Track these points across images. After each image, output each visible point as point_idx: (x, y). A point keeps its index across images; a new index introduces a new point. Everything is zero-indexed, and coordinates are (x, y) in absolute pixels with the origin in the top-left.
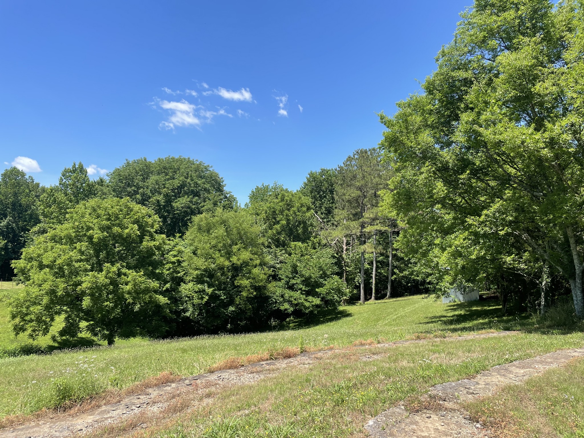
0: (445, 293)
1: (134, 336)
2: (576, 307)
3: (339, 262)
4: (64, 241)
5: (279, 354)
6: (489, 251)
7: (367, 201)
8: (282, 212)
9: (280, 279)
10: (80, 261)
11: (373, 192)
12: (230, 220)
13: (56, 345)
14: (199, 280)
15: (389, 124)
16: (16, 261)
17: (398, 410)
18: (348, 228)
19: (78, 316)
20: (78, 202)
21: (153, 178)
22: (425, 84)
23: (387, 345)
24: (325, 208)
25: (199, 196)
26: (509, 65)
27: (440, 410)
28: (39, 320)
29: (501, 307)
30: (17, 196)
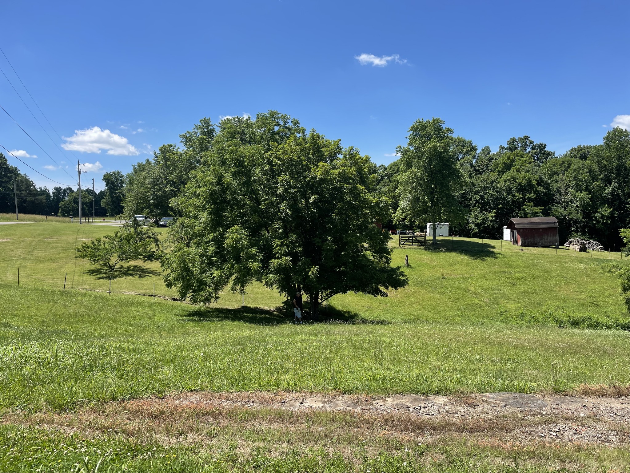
16: (625, 230)
30: (621, 159)
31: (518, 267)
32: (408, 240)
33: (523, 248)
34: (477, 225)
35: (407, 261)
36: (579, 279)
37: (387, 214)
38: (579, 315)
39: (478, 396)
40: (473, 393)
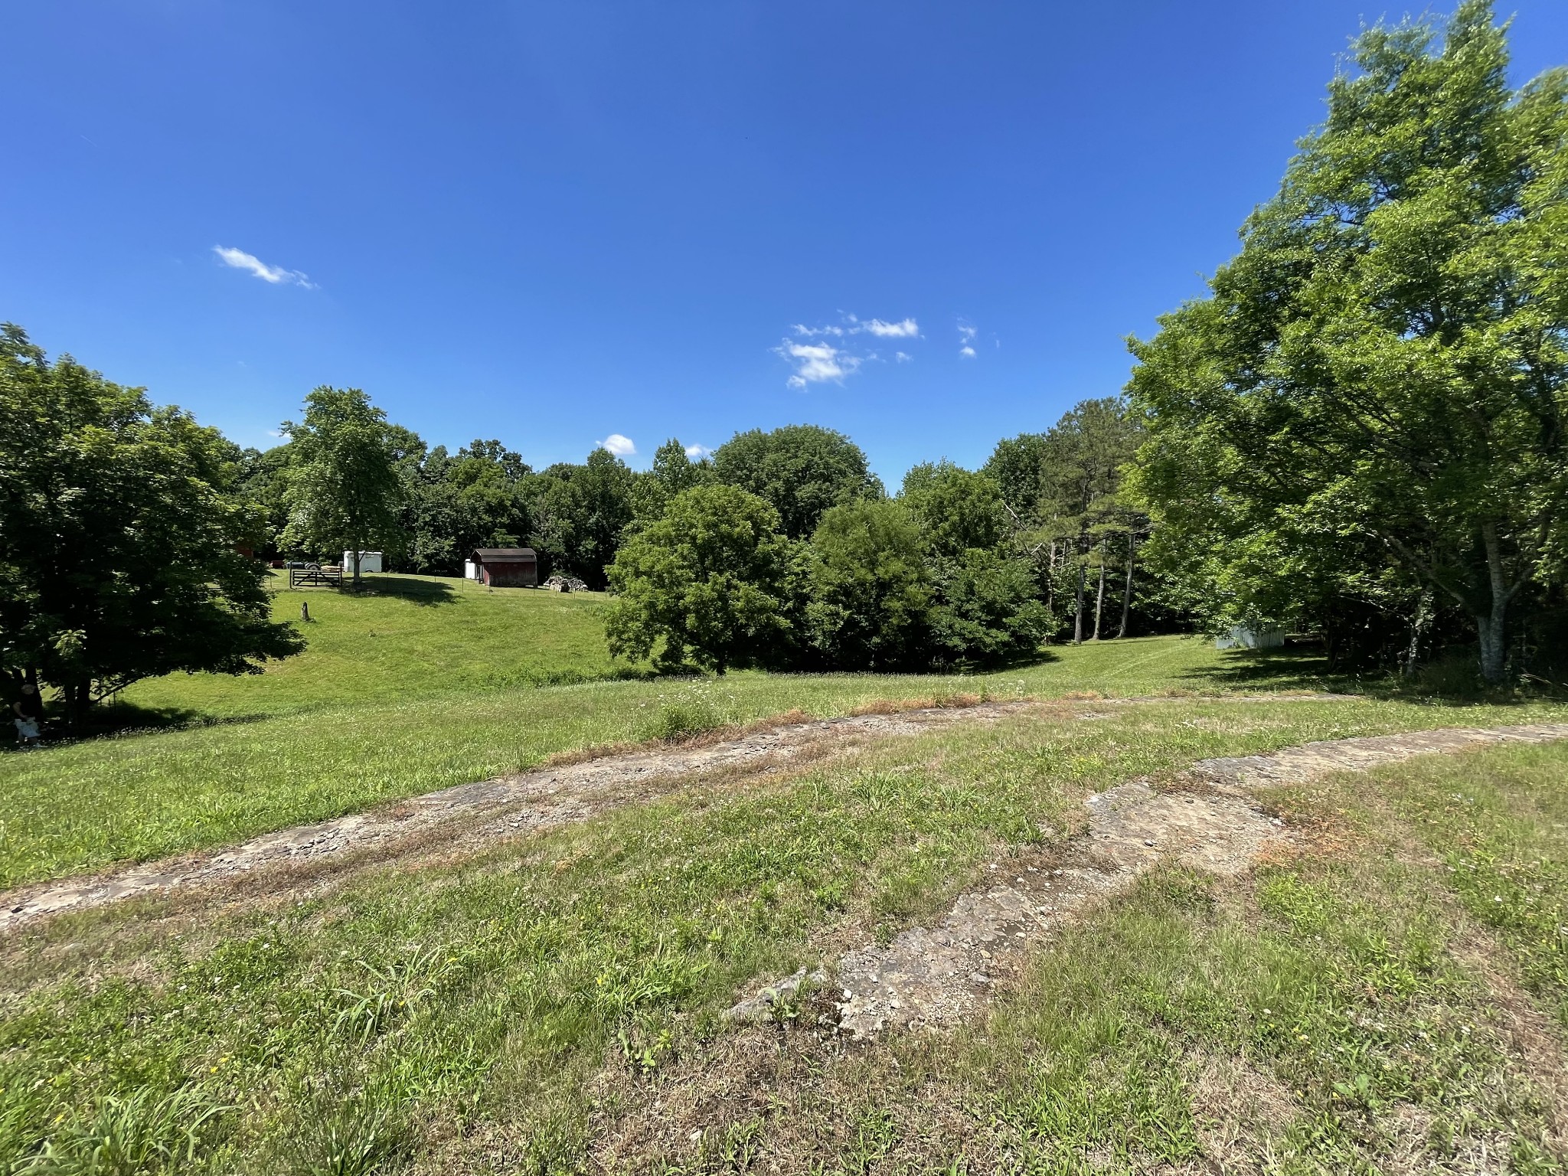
0: (1222, 632)
1: (749, 668)
2: (1485, 664)
3: (1042, 581)
4: (662, 542)
5: (949, 701)
6: (1312, 565)
7: (1095, 485)
8: (952, 503)
9: (948, 603)
10: (682, 567)
11: (1106, 469)
12: (876, 516)
13: (658, 671)
14: (832, 599)
15: (1142, 354)
16: (609, 566)
17: (1138, 787)
18: (1059, 527)
19: (680, 637)
20: (676, 492)
21: (769, 458)
22: (1213, 278)
23: (1119, 702)
24: (1024, 496)
25: (831, 481)
26: (1394, 226)
27: (1209, 793)
28: (637, 639)
29: (1325, 659)
30: (606, 485)
31: (485, 614)
32: (309, 577)
33: (493, 588)
34: (426, 556)
35: (306, 611)
36: (560, 626)
37: (261, 534)
38: (559, 670)
39: (413, 801)
40: (406, 799)
